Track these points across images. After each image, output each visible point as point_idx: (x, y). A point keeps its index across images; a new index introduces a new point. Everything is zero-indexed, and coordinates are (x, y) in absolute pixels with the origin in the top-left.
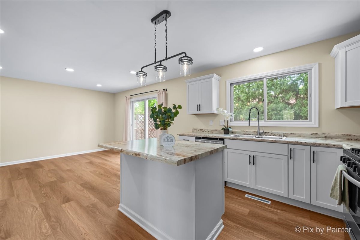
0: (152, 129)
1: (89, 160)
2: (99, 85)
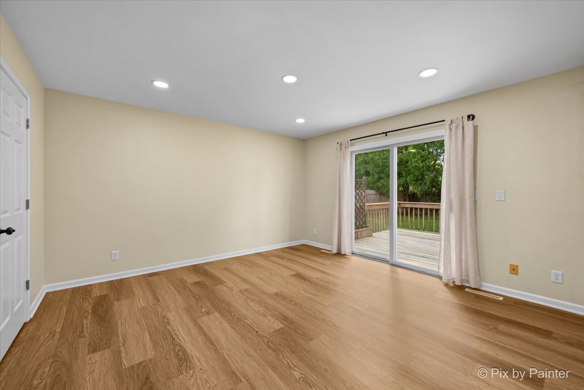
0: (359, 207)
1: (294, 270)
2: (300, 121)
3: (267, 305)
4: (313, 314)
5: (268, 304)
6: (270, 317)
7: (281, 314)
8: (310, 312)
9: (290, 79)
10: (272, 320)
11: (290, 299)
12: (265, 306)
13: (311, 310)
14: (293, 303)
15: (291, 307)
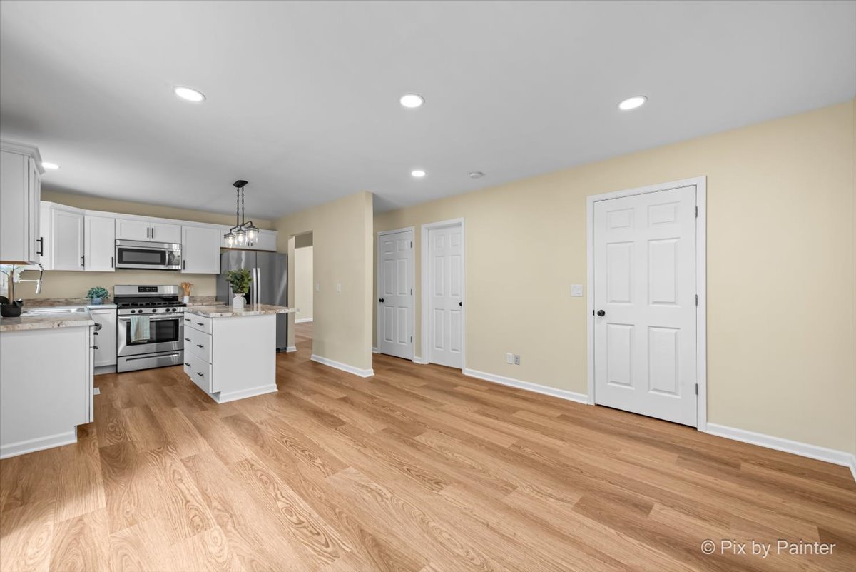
3: (446, 461)
4: (376, 452)
5: (444, 463)
6: (433, 446)
7: (419, 450)
8: (380, 455)
9: (411, 102)
10: (429, 443)
11: (412, 475)
12: (447, 459)
13: (378, 457)
14: (405, 468)
15: (407, 460)
